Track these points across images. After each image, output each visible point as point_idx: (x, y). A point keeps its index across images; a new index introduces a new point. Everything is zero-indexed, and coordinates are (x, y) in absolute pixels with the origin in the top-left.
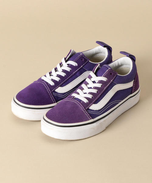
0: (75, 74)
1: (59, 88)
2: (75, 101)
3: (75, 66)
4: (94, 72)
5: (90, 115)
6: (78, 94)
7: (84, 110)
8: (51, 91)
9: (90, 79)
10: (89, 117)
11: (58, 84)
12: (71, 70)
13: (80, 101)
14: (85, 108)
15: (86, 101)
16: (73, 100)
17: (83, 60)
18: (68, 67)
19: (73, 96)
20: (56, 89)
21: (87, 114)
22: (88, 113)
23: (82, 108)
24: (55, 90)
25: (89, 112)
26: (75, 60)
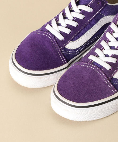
0: (89, 23)
1: (69, 43)
2: (93, 67)
3: (89, 12)
4: (116, 25)
5: (115, 88)
6: (97, 56)
7: (106, 81)
8: (60, 48)
9: (111, 34)
10: (114, 90)
11: (68, 38)
12: (84, 18)
13: (101, 67)
14: (108, 78)
15: (108, 67)
16: (91, 66)
17: (100, 3)
18: (80, 13)
19: (90, 59)
20: (66, 45)
21: (110, 85)
22: (112, 84)
23: (104, 78)
24: (66, 47)
25: (113, 82)
26: (90, 4)
